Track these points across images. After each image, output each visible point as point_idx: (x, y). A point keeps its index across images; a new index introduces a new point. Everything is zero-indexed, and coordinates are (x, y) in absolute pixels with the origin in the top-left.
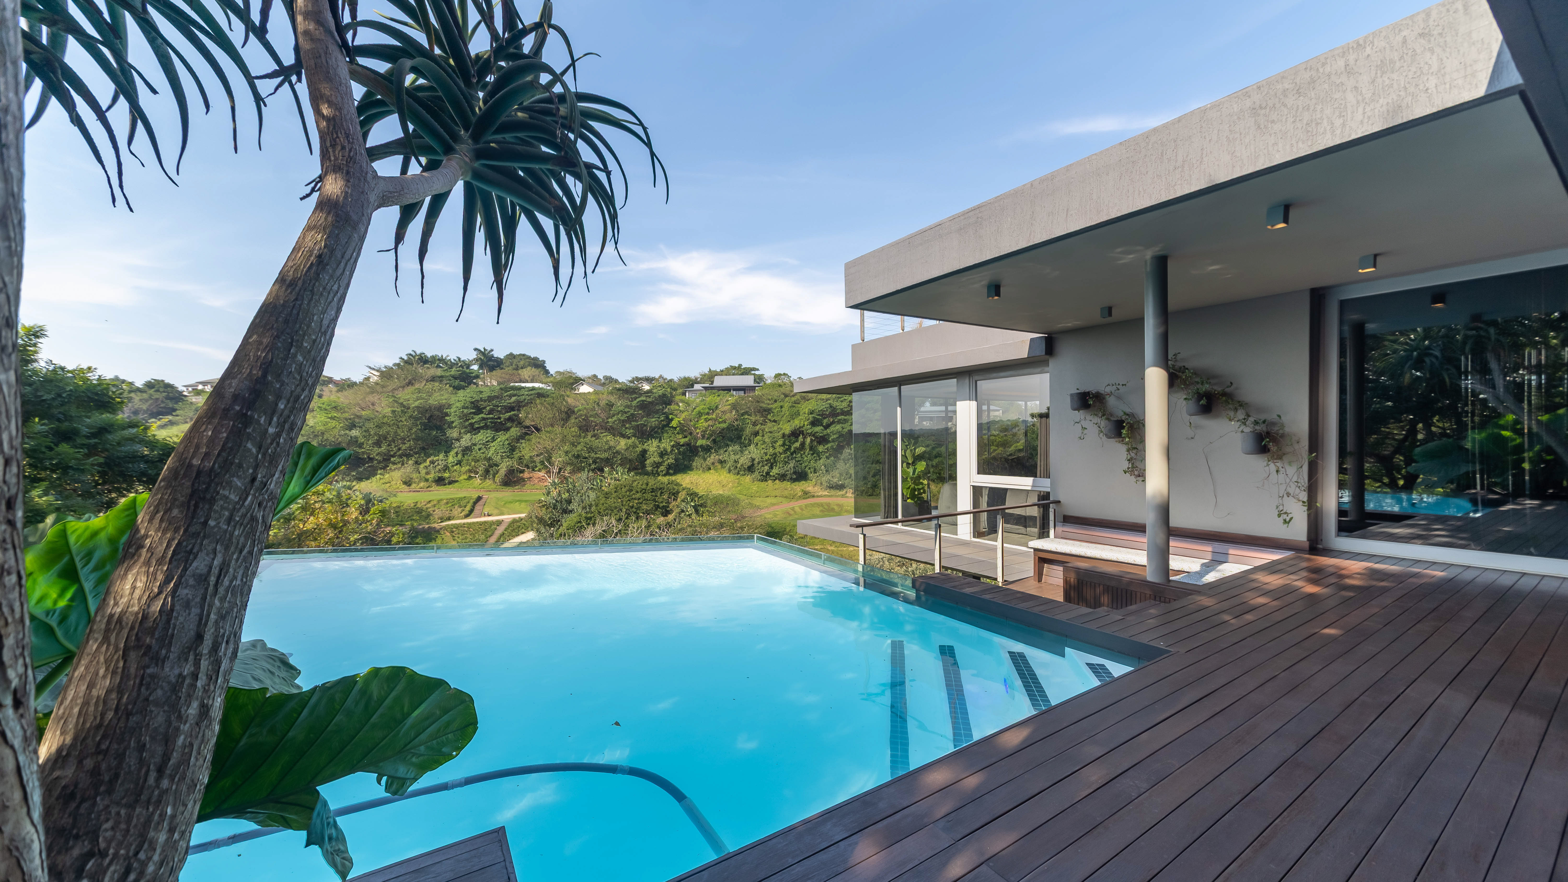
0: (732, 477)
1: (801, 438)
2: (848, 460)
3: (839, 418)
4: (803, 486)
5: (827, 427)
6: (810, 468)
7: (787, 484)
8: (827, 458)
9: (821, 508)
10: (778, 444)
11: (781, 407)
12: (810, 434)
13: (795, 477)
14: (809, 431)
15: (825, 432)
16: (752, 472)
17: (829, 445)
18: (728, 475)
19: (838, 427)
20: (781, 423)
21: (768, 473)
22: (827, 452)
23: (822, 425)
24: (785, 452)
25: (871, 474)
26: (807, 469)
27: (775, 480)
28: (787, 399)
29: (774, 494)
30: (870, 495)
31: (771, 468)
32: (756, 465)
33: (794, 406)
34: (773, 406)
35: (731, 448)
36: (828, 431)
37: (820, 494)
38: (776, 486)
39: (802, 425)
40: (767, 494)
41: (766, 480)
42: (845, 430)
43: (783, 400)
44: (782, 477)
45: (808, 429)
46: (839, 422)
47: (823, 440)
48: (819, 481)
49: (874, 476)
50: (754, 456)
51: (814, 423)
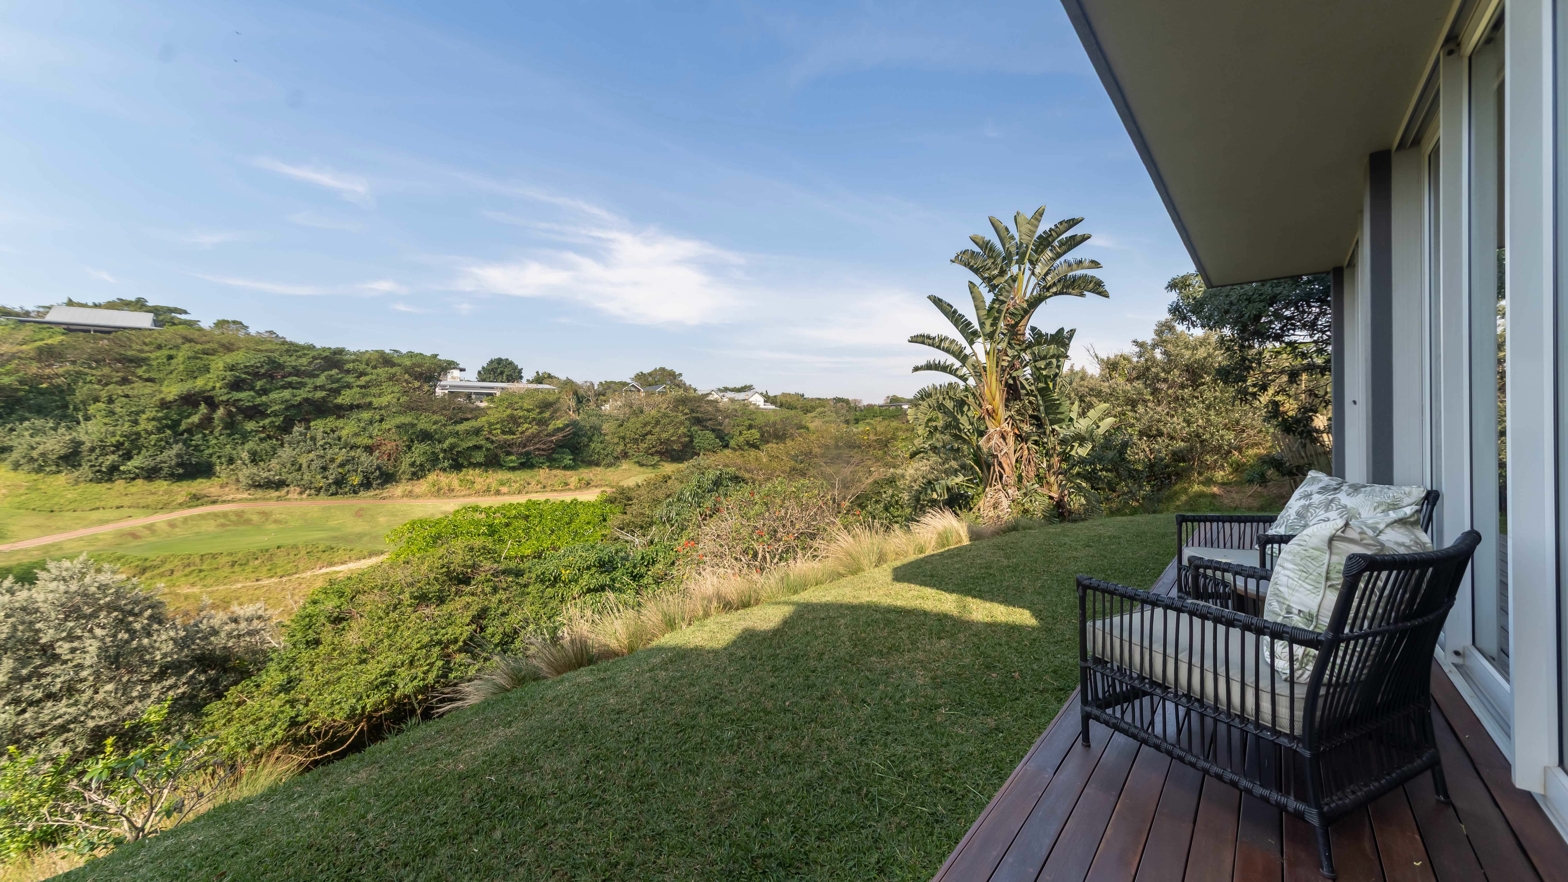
0: (22, 478)
1: (203, 409)
2: (299, 442)
3: (289, 379)
4: (200, 485)
5: (265, 392)
6: (219, 457)
7: (161, 486)
8: (261, 440)
9: (222, 521)
10: (144, 416)
11: (170, 357)
12: (227, 403)
13: (181, 471)
14: (224, 398)
15: (258, 401)
16: (74, 466)
17: (267, 421)
18: (12, 474)
19: (286, 394)
20: (166, 383)
21: (114, 469)
22: (262, 432)
23: (252, 388)
24: (160, 430)
25: (338, 461)
26: (214, 459)
27: (134, 479)
28: (187, 345)
29: (117, 502)
30: (332, 495)
31: (128, 456)
32: (85, 453)
33: (201, 359)
34: (152, 356)
35: (26, 424)
36: (264, 398)
37: (230, 497)
38: (133, 490)
39: (208, 388)
40: (98, 504)
41: (110, 480)
42: (299, 399)
43: (177, 347)
44: (151, 474)
45: (222, 395)
46: (290, 385)
47: (255, 412)
48: (234, 477)
49: (342, 465)
50: (84, 438)
51: (236, 385)
